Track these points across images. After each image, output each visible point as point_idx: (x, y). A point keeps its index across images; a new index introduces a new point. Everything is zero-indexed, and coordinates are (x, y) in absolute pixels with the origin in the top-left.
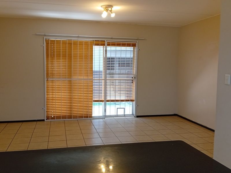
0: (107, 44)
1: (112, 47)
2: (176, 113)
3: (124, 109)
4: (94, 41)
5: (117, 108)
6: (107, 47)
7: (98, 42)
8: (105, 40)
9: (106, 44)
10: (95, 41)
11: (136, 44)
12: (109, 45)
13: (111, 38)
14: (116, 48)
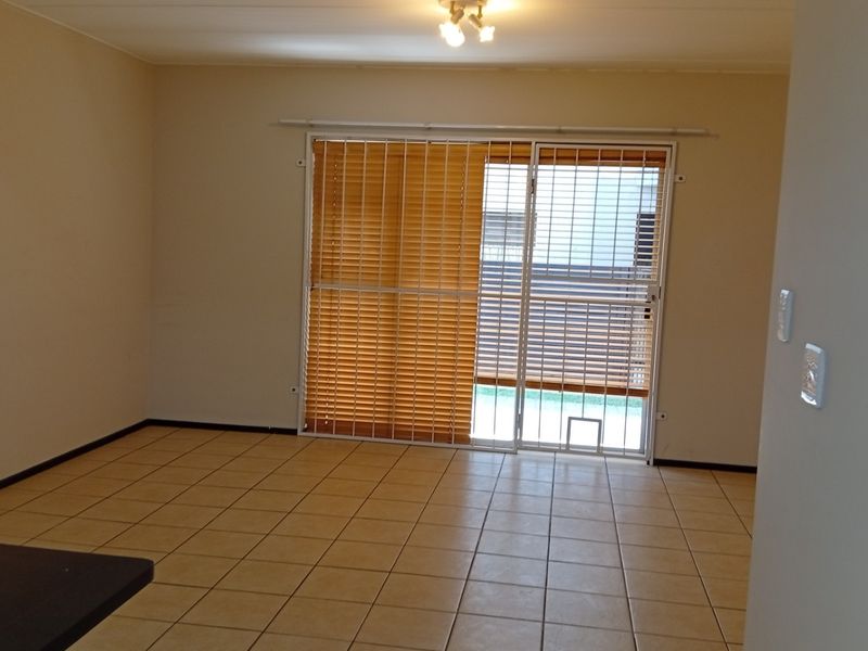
0: (540, 157)
1: (558, 168)
4: (487, 143)
5: (570, 419)
6: (540, 167)
7: (503, 147)
8: (533, 140)
9: (535, 154)
10: (492, 143)
11: (665, 152)
12: (545, 159)
13: (559, 132)
14: (576, 171)
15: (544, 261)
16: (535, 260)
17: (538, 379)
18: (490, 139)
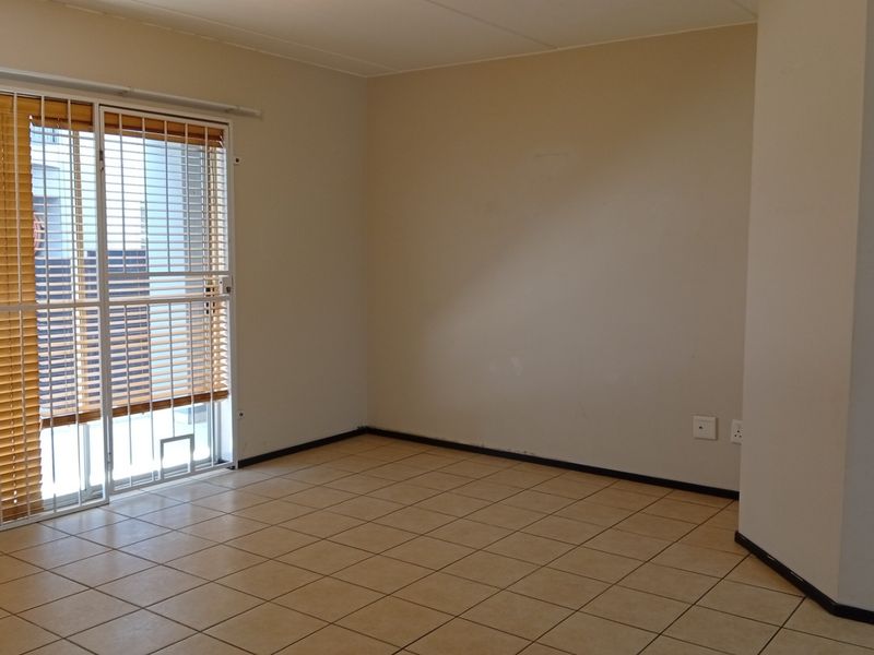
0: (106, 125)
1: (125, 139)
2: (364, 425)
3: (188, 440)
4: (40, 99)
5: (163, 442)
6: (107, 137)
7: (60, 107)
8: (96, 101)
9: (99, 120)
10: (47, 99)
11: (222, 131)
12: (112, 127)
13: (122, 94)
14: (144, 145)
15: (119, 247)
16: (111, 247)
17: (125, 402)
18: (43, 94)
